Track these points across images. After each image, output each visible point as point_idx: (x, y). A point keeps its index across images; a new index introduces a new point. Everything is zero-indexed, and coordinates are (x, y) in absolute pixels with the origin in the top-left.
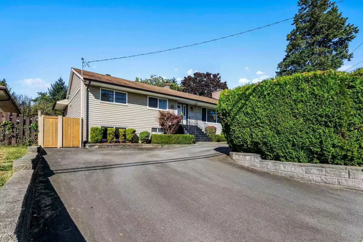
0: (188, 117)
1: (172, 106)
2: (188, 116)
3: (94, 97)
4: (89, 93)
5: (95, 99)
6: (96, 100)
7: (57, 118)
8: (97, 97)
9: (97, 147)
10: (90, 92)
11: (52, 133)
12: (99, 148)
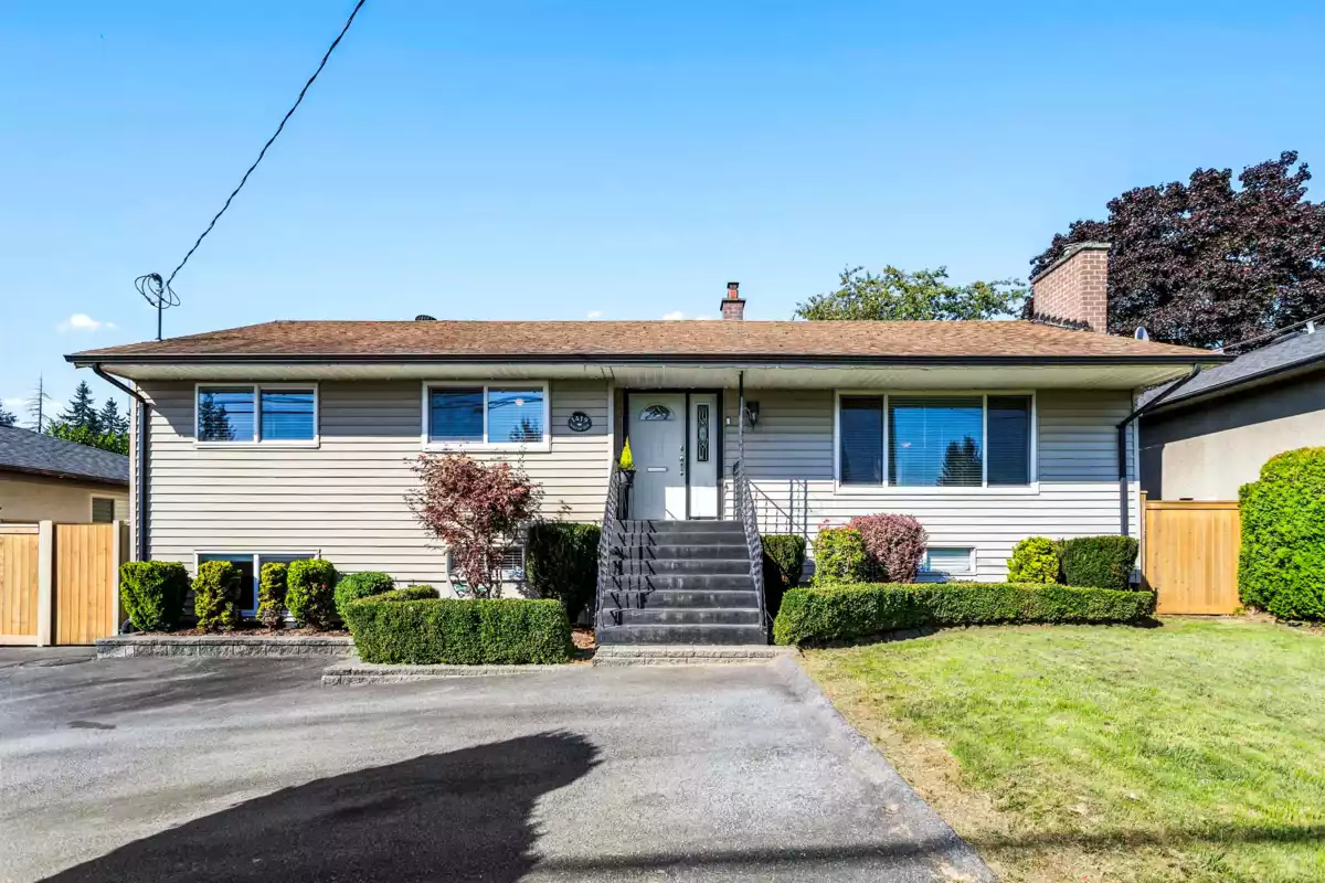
0: (728, 471)
1: (576, 414)
2: (729, 463)
3: (171, 429)
4: (154, 413)
5: (177, 437)
6: (182, 439)
7: (36, 531)
8: (183, 429)
9: (130, 650)
10: (155, 408)
11: (22, 590)
12: (138, 654)
